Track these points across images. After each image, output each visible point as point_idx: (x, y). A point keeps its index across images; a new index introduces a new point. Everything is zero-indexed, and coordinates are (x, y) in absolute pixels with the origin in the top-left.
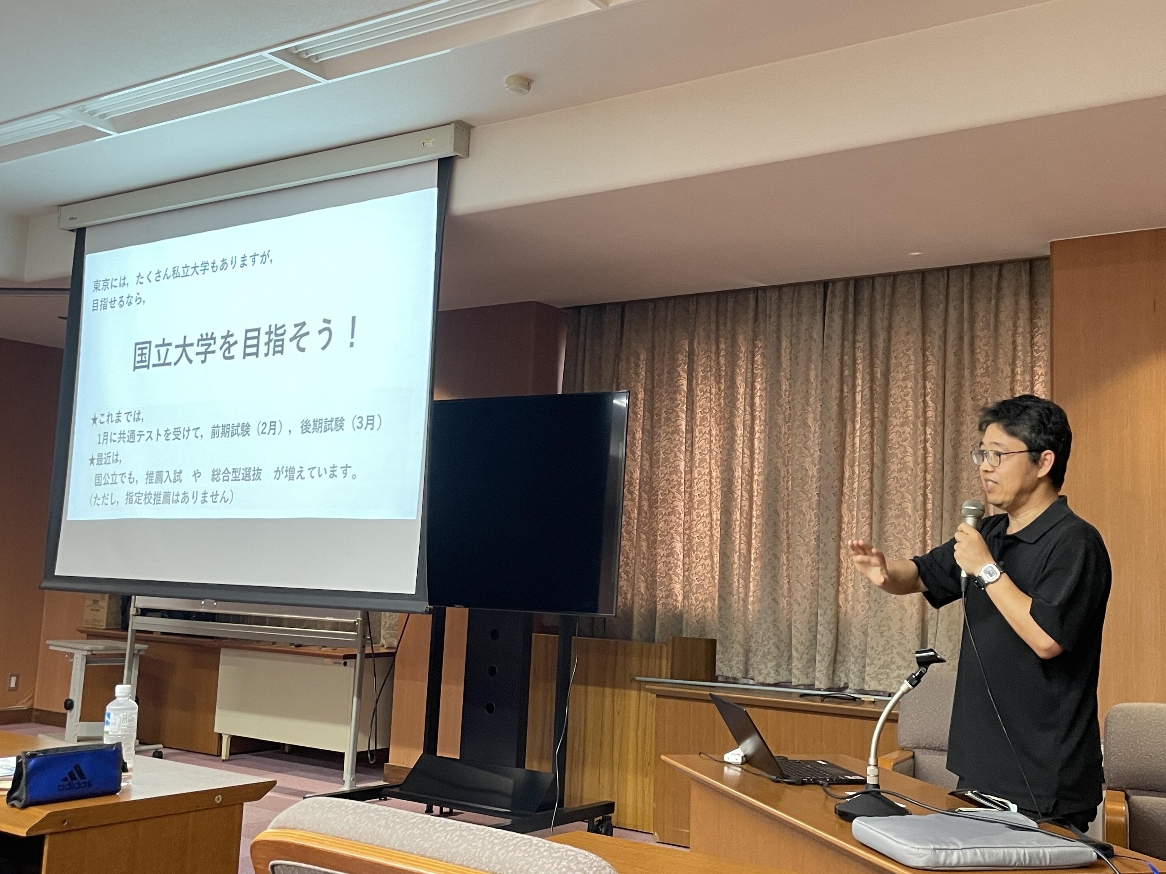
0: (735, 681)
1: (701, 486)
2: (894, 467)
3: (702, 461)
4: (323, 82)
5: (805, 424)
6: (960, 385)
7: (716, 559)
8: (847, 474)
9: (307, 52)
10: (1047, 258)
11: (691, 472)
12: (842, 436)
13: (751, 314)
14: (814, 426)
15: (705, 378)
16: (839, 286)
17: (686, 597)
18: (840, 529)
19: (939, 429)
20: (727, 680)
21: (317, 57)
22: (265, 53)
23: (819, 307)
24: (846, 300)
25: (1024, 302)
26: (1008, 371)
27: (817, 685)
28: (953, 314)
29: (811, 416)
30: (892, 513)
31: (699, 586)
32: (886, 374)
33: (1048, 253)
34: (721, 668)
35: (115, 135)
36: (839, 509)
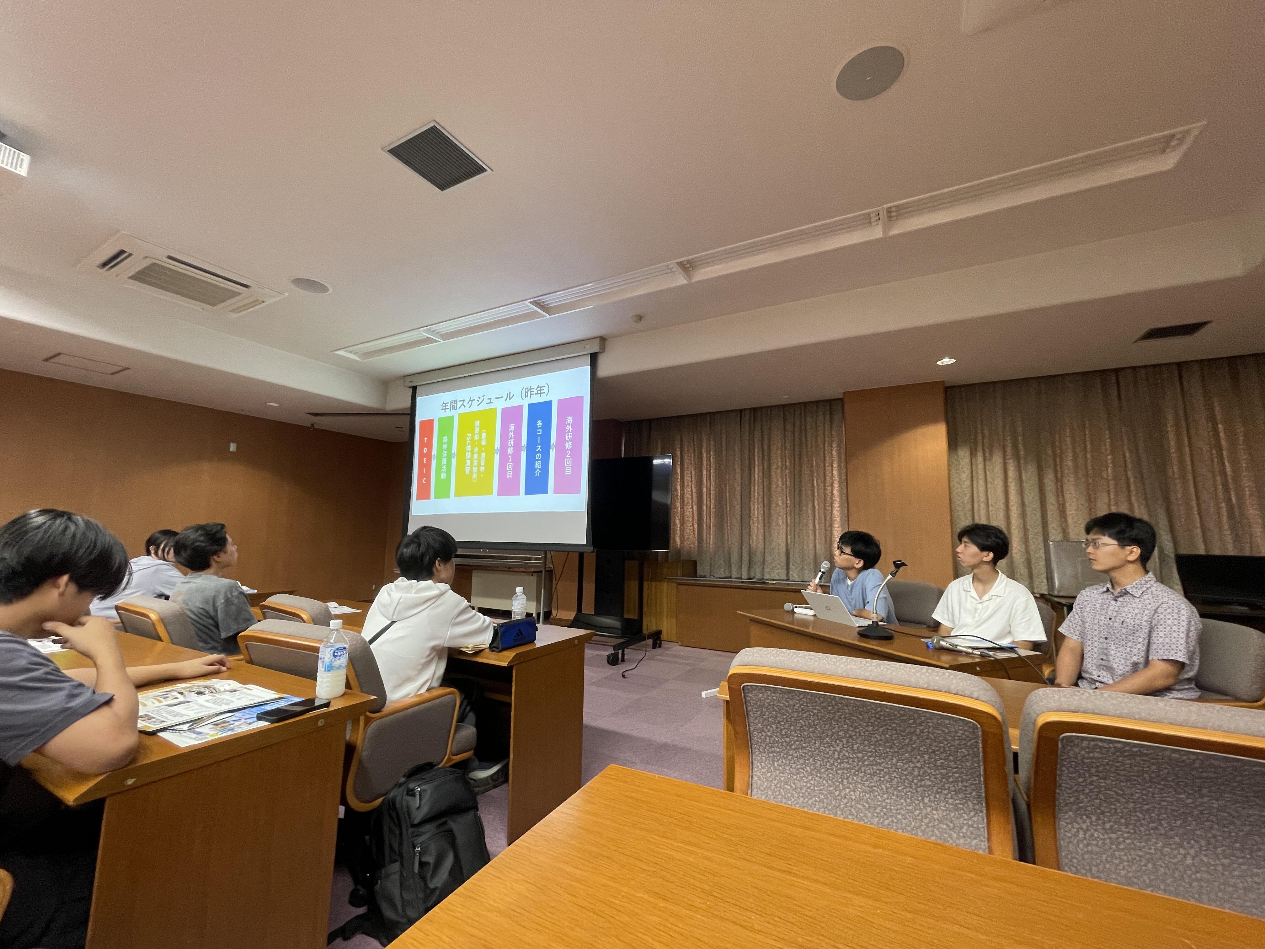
0: (704, 577)
1: (688, 496)
2: (774, 486)
3: (688, 485)
4: (548, 316)
5: (734, 469)
6: (800, 452)
7: (696, 526)
8: (752, 490)
9: (543, 302)
10: (842, 399)
11: (683, 490)
12: (750, 474)
13: (708, 424)
14: (738, 470)
15: (688, 450)
16: (747, 412)
17: (682, 542)
18: (750, 513)
19: (792, 470)
20: (700, 576)
21: (547, 305)
22: (527, 302)
23: (739, 420)
24: (750, 417)
25: (828, 417)
26: (822, 446)
27: (743, 577)
28: (797, 423)
29: (736, 466)
30: (774, 505)
31: (689, 538)
32: (769, 447)
33: (842, 397)
34: (700, 572)
35: (442, 341)
36: (749, 504)
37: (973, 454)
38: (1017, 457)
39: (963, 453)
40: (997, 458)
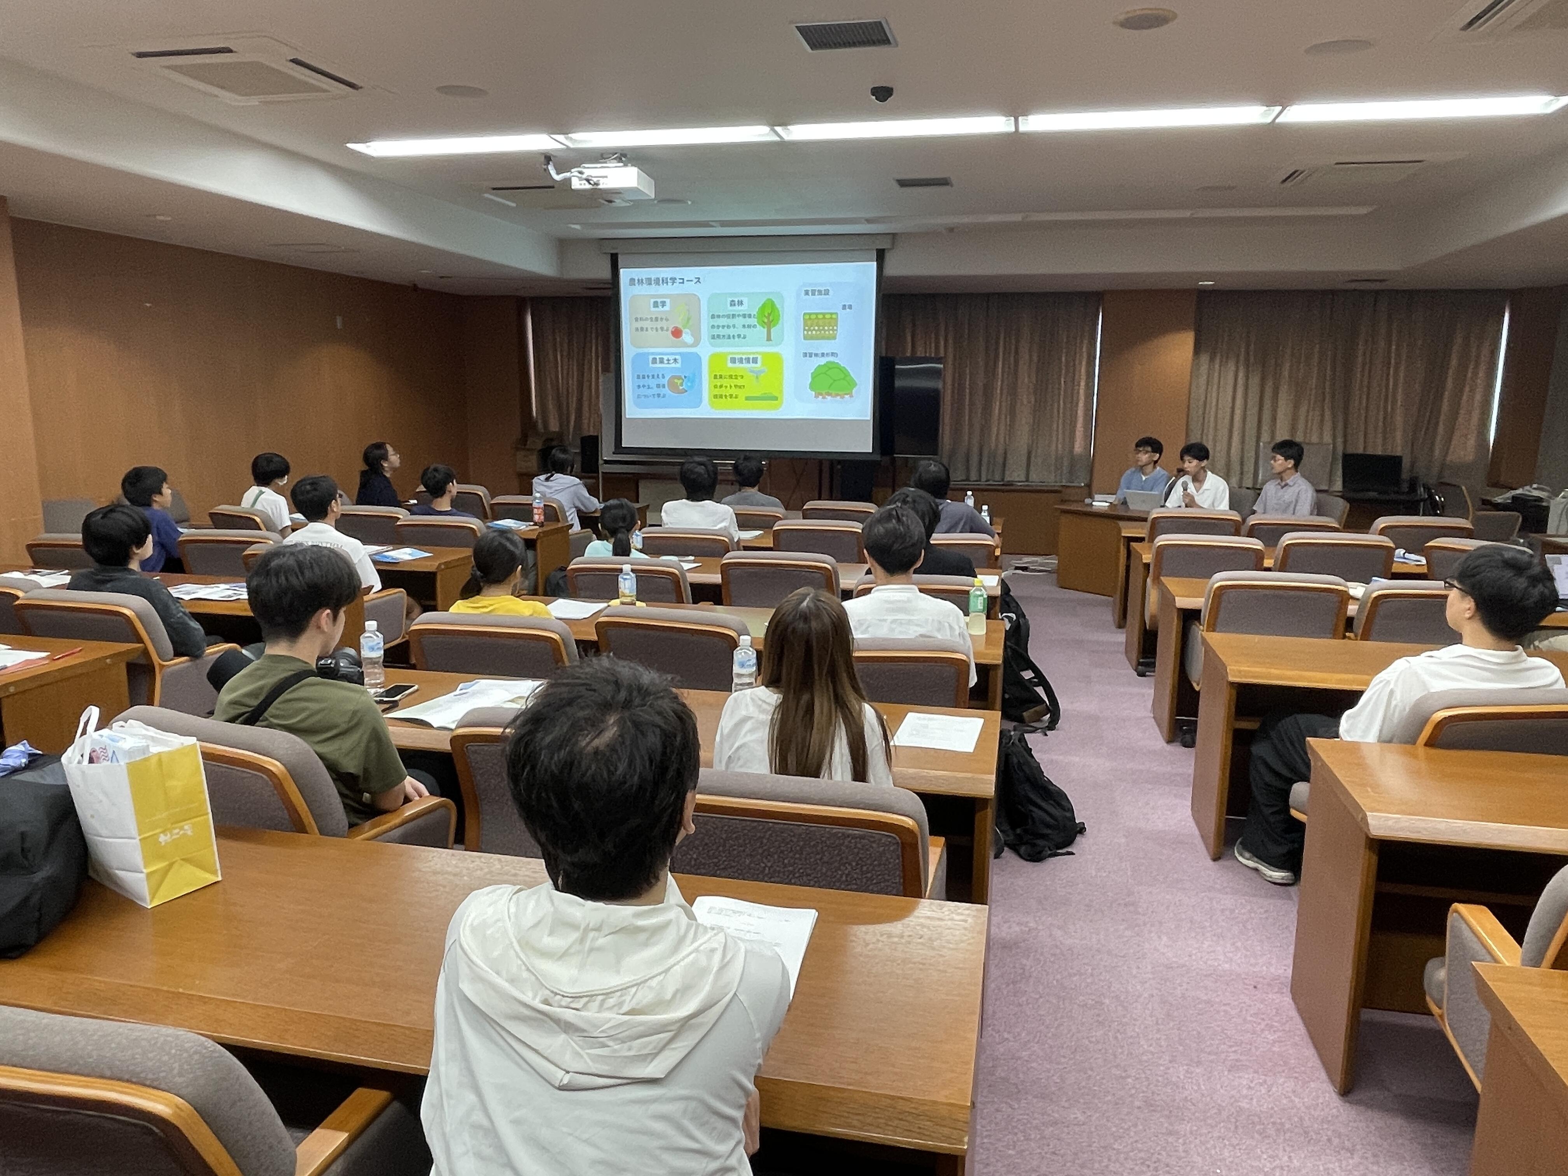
8: (995, 386)
12: (994, 368)
14: (981, 363)
23: (985, 306)
37: (1212, 360)
38: (1247, 366)
39: (1205, 358)
40: (1231, 366)
